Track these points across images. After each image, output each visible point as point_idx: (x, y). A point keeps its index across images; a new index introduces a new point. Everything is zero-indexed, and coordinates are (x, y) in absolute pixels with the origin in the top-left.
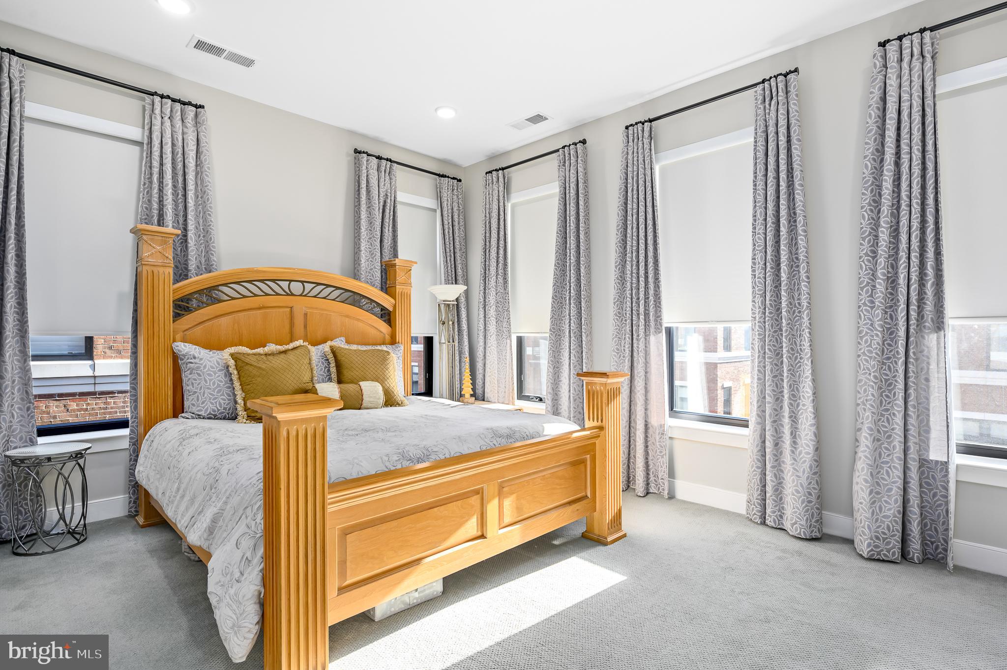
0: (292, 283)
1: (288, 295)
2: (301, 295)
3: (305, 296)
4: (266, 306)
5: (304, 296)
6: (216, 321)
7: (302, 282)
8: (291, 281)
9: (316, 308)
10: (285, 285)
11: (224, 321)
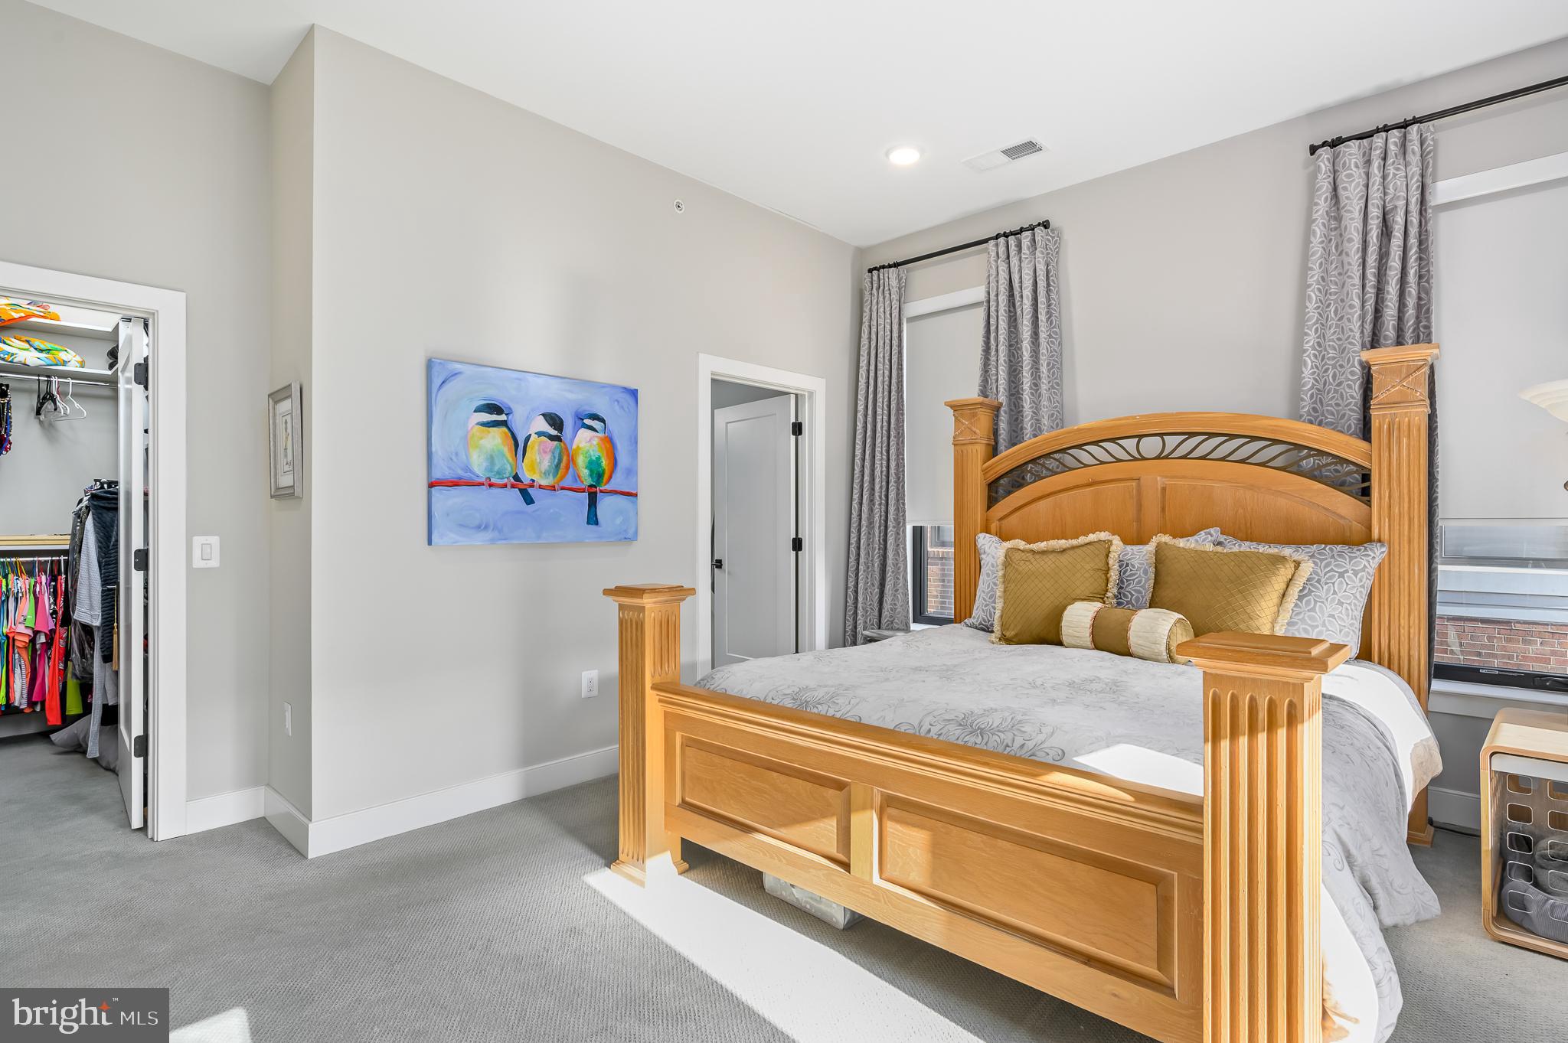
0: (1144, 440)
1: (1136, 459)
2: (1158, 457)
3: (1166, 457)
4: (1098, 479)
5: (1163, 458)
6: (1033, 506)
7: (1161, 435)
8: (1140, 437)
9: (1184, 477)
10: (1130, 444)
11: (1042, 504)
